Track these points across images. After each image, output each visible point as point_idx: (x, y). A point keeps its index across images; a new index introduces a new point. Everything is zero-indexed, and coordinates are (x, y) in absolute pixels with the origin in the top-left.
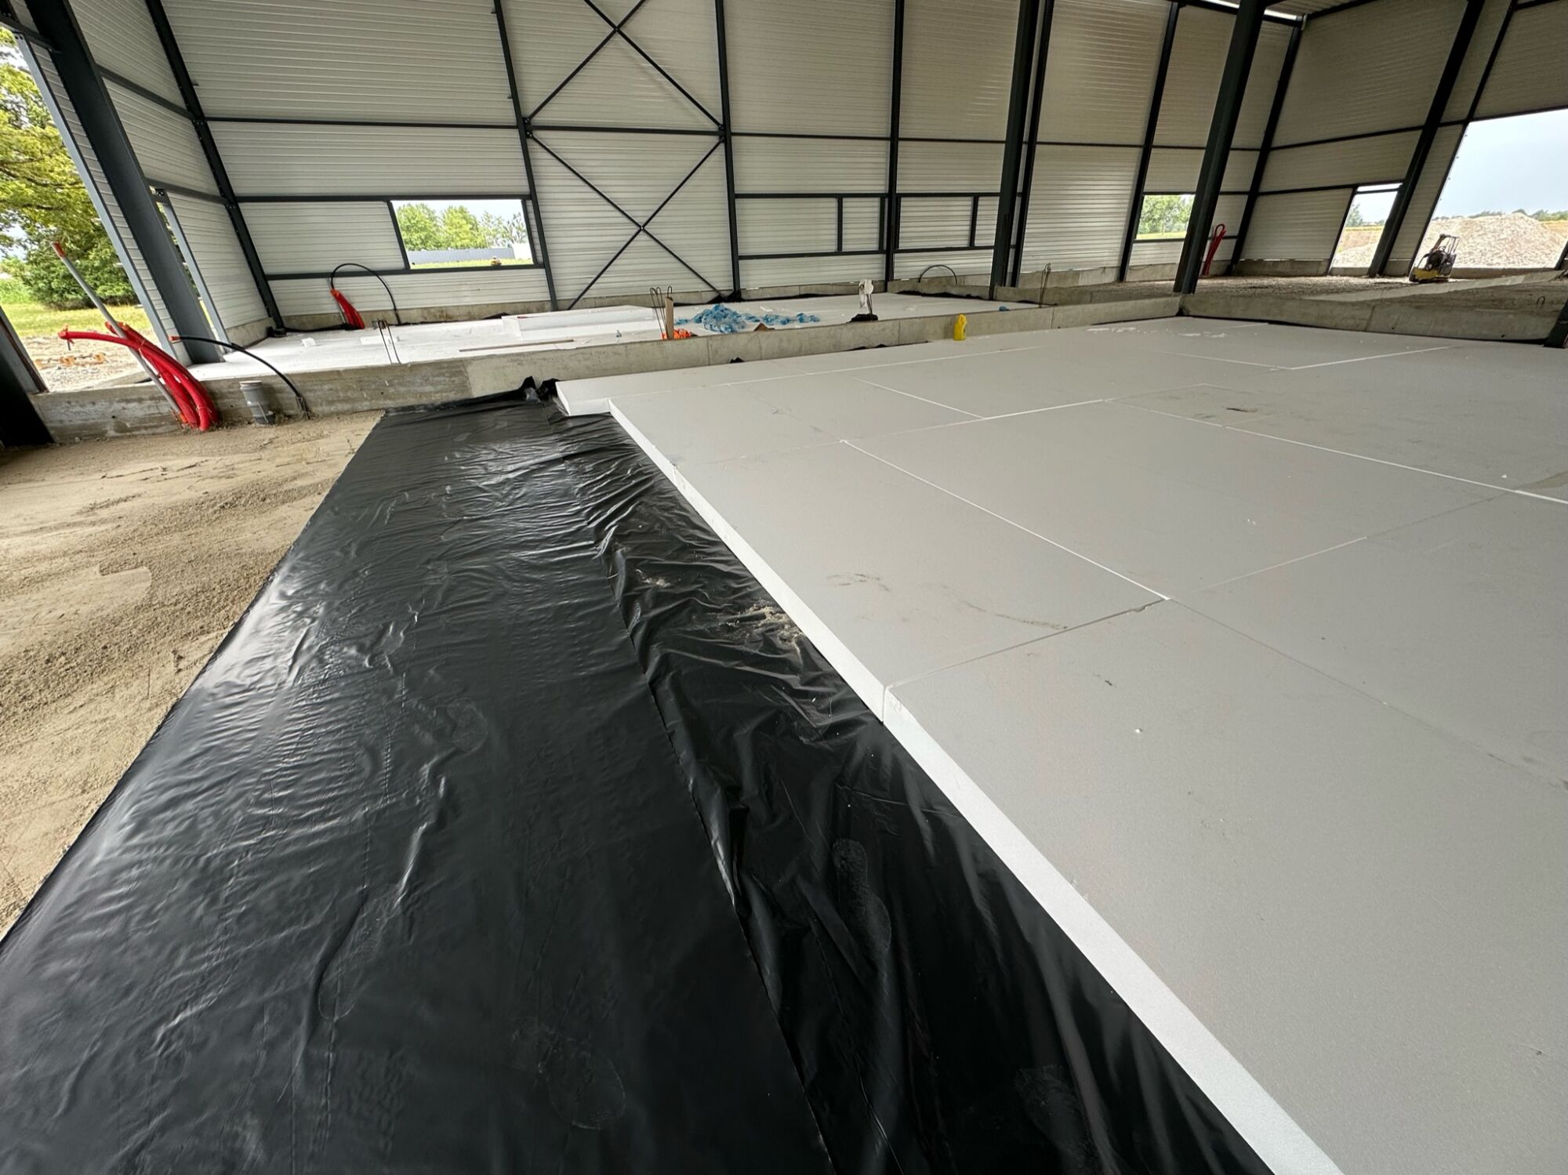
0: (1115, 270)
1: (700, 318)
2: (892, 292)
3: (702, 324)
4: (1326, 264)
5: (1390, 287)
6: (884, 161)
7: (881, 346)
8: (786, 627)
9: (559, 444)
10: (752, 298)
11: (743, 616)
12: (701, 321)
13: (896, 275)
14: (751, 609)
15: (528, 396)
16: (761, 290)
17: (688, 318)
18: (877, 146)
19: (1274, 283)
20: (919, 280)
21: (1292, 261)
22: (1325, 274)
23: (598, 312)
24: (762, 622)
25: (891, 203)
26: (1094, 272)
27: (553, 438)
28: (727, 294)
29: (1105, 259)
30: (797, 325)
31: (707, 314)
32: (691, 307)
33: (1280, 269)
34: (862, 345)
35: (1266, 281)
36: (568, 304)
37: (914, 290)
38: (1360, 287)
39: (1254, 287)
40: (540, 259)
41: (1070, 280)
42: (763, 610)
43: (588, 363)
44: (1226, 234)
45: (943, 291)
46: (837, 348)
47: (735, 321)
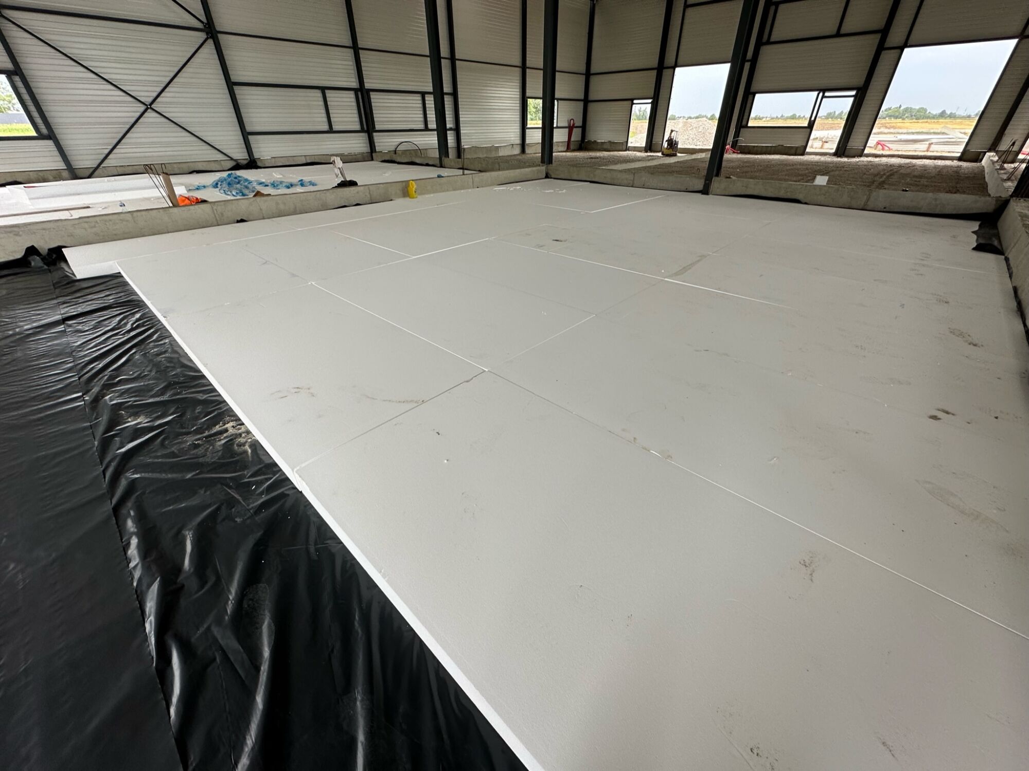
0: (519, 146)
1: (217, 184)
2: (377, 161)
3: (217, 189)
4: (625, 144)
5: (653, 158)
6: (351, 63)
7: (358, 205)
8: (243, 435)
9: (61, 307)
10: (267, 165)
11: (210, 433)
12: (217, 187)
13: (378, 149)
14: (217, 427)
15: (33, 264)
16: (273, 160)
17: (206, 185)
18: (343, 52)
19: (602, 155)
20: (395, 152)
21: (610, 142)
22: (626, 150)
23: (115, 180)
24: (225, 435)
25: (363, 96)
26: (507, 147)
27: (55, 301)
28: (245, 162)
29: (512, 139)
30: (299, 189)
31: (222, 180)
32: (213, 173)
33: (605, 147)
34: (344, 205)
35: (598, 154)
36: (88, 173)
37: (391, 159)
38: (640, 159)
39: (592, 158)
40: (44, 131)
41: (494, 152)
42: (227, 426)
43: (94, 230)
44: (576, 125)
45: (410, 161)
46: (325, 207)
47: (247, 187)
